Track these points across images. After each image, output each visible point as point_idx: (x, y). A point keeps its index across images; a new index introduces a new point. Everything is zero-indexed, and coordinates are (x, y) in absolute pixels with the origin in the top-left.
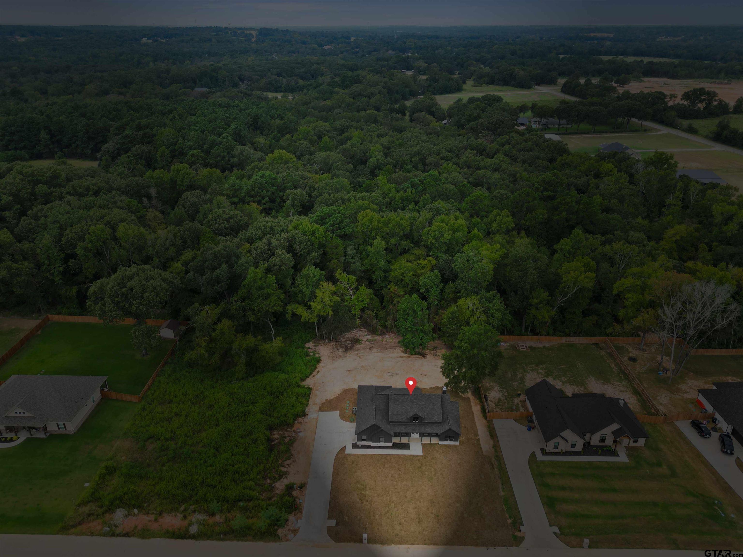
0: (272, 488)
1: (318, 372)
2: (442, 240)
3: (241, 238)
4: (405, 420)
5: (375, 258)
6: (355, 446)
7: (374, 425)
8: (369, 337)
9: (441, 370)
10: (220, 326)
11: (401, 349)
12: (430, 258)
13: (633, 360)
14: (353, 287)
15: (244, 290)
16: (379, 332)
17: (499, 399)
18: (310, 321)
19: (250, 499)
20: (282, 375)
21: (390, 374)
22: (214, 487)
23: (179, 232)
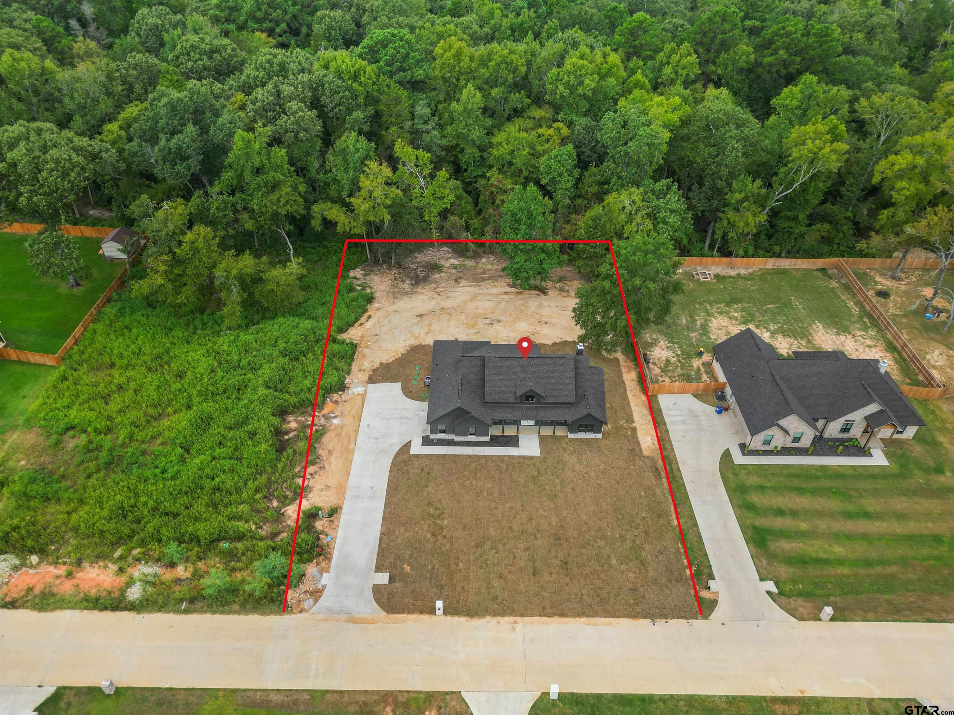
0: (280, 516)
1: (369, 317)
2: (580, 90)
3: (232, 85)
4: (512, 399)
5: (464, 122)
6: (427, 441)
7: (459, 408)
8: (455, 261)
9: (573, 315)
10: (189, 236)
11: (507, 281)
12: (560, 125)
13: (883, 294)
14: (426, 172)
15: (229, 174)
16: (470, 253)
17: (667, 360)
18: (352, 233)
19: (240, 537)
20: (306, 321)
21: (488, 321)
22: (176, 515)
23: (118, 70)
